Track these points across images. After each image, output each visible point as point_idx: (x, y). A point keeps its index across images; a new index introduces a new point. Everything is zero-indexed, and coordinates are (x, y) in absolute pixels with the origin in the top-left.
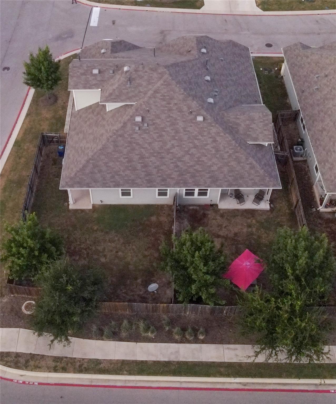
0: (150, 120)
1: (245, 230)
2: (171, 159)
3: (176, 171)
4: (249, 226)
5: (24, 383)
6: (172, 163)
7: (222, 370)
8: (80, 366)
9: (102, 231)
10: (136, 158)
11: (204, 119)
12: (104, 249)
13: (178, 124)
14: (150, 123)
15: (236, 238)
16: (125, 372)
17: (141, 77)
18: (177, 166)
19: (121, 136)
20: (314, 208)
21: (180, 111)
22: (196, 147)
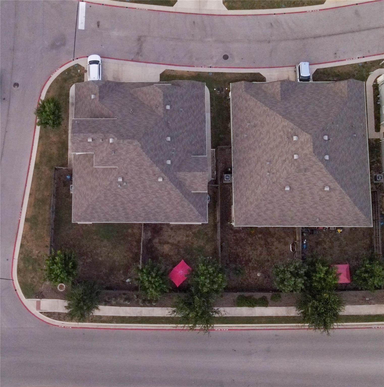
0: (128, 180)
1: (185, 239)
2: (141, 205)
3: (143, 212)
4: (187, 236)
5: (64, 327)
6: (141, 207)
7: (163, 321)
8: (92, 319)
9: (99, 240)
10: (119, 204)
11: (163, 179)
12: (101, 252)
13: (146, 182)
14: (128, 181)
15: (178, 244)
16: (114, 322)
17: (122, 148)
18: (144, 209)
19: (109, 190)
20: (229, 221)
21: (148, 173)
22: (157, 197)
